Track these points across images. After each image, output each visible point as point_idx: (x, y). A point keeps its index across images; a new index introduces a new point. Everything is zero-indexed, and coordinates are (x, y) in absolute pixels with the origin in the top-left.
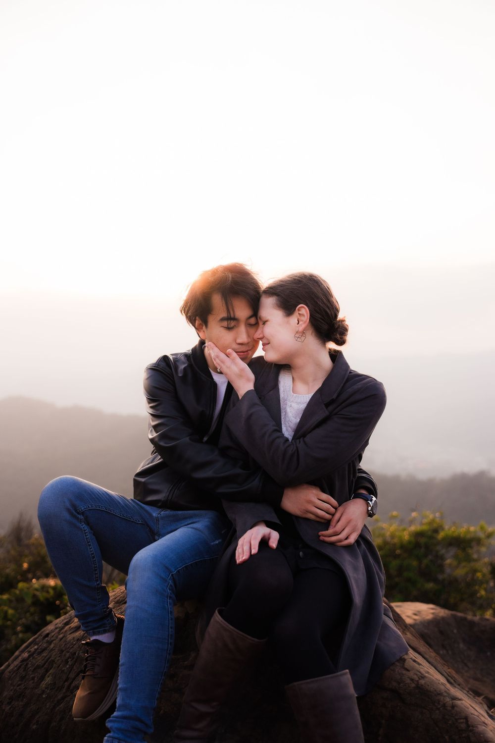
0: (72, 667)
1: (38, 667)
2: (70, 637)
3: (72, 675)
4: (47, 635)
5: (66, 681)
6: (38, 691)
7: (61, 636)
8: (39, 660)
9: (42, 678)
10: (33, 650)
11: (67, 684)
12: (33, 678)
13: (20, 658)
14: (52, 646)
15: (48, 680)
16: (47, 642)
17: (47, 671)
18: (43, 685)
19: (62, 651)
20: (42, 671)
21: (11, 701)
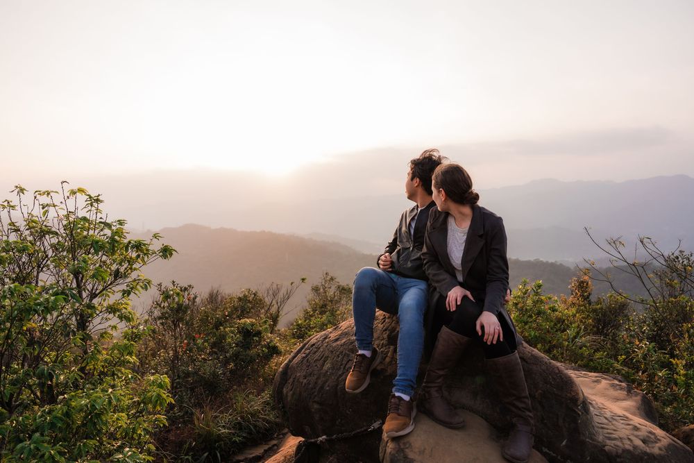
0: (343, 359)
1: (317, 360)
2: (334, 344)
3: (344, 362)
4: (314, 345)
6: (323, 371)
7: (326, 344)
8: (316, 357)
9: (323, 365)
10: (306, 352)
12: (316, 366)
14: (321, 350)
16: (316, 347)
17: (325, 361)
18: (325, 368)
19: (332, 352)
20: (321, 362)
21: (305, 377)
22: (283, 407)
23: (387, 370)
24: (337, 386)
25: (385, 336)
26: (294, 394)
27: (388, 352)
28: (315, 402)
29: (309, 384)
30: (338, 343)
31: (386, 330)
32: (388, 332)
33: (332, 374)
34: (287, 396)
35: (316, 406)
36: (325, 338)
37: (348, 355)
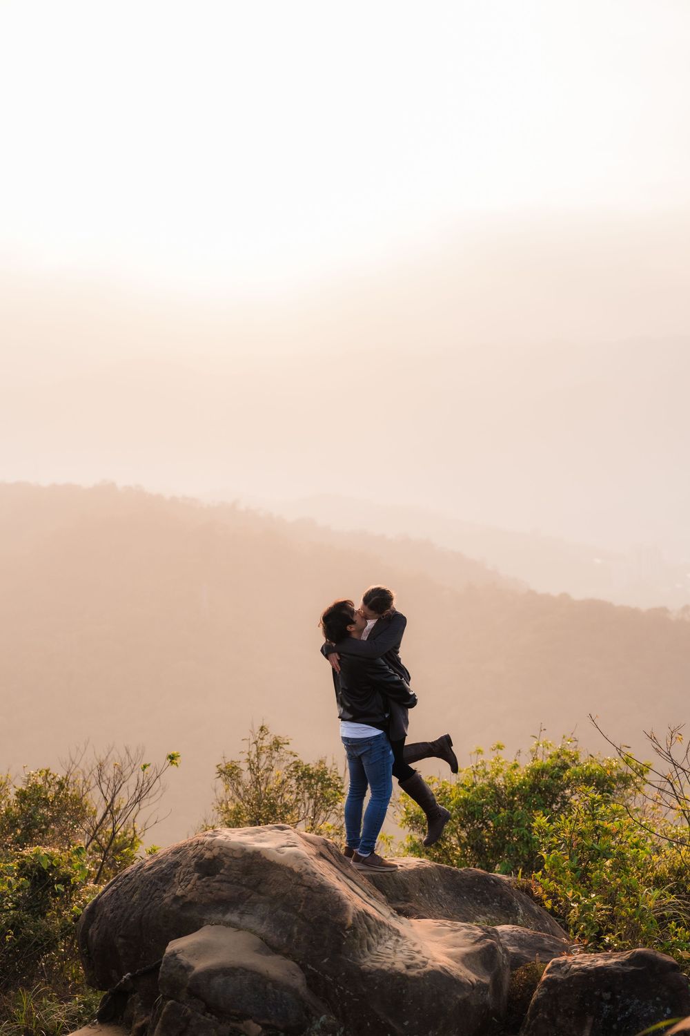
0: (151, 888)
1: (127, 892)
3: (152, 892)
4: (127, 875)
5: (149, 895)
6: (131, 903)
7: (139, 874)
8: (127, 889)
9: (132, 896)
10: (118, 884)
11: (149, 897)
12: (125, 898)
13: (110, 890)
14: (134, 880)
15: (136, 897)
16: (128, 879)
17: (134, 893)
18: (133, 899)
19: (142, 881)
20: (131, 893)
21: (112, 911)
22: (89, 953)
23: (186, 897)
24: (142, 915)
25: (193, 863)
26: (99, 933)
27: (191, 879)
28: (120, 936)
29: (115, 917)
30: (151, 872)
31: (194, 857)
32: (196, 859)
33: (139, 904)
34: (92, 936)
35: (121, 940)
36: (140, 868)
37: (157, 884)
